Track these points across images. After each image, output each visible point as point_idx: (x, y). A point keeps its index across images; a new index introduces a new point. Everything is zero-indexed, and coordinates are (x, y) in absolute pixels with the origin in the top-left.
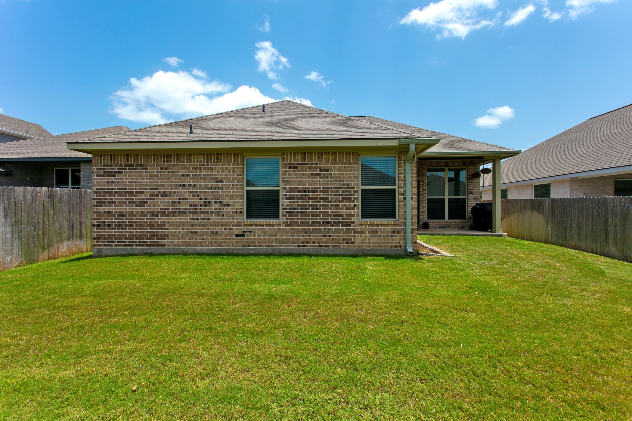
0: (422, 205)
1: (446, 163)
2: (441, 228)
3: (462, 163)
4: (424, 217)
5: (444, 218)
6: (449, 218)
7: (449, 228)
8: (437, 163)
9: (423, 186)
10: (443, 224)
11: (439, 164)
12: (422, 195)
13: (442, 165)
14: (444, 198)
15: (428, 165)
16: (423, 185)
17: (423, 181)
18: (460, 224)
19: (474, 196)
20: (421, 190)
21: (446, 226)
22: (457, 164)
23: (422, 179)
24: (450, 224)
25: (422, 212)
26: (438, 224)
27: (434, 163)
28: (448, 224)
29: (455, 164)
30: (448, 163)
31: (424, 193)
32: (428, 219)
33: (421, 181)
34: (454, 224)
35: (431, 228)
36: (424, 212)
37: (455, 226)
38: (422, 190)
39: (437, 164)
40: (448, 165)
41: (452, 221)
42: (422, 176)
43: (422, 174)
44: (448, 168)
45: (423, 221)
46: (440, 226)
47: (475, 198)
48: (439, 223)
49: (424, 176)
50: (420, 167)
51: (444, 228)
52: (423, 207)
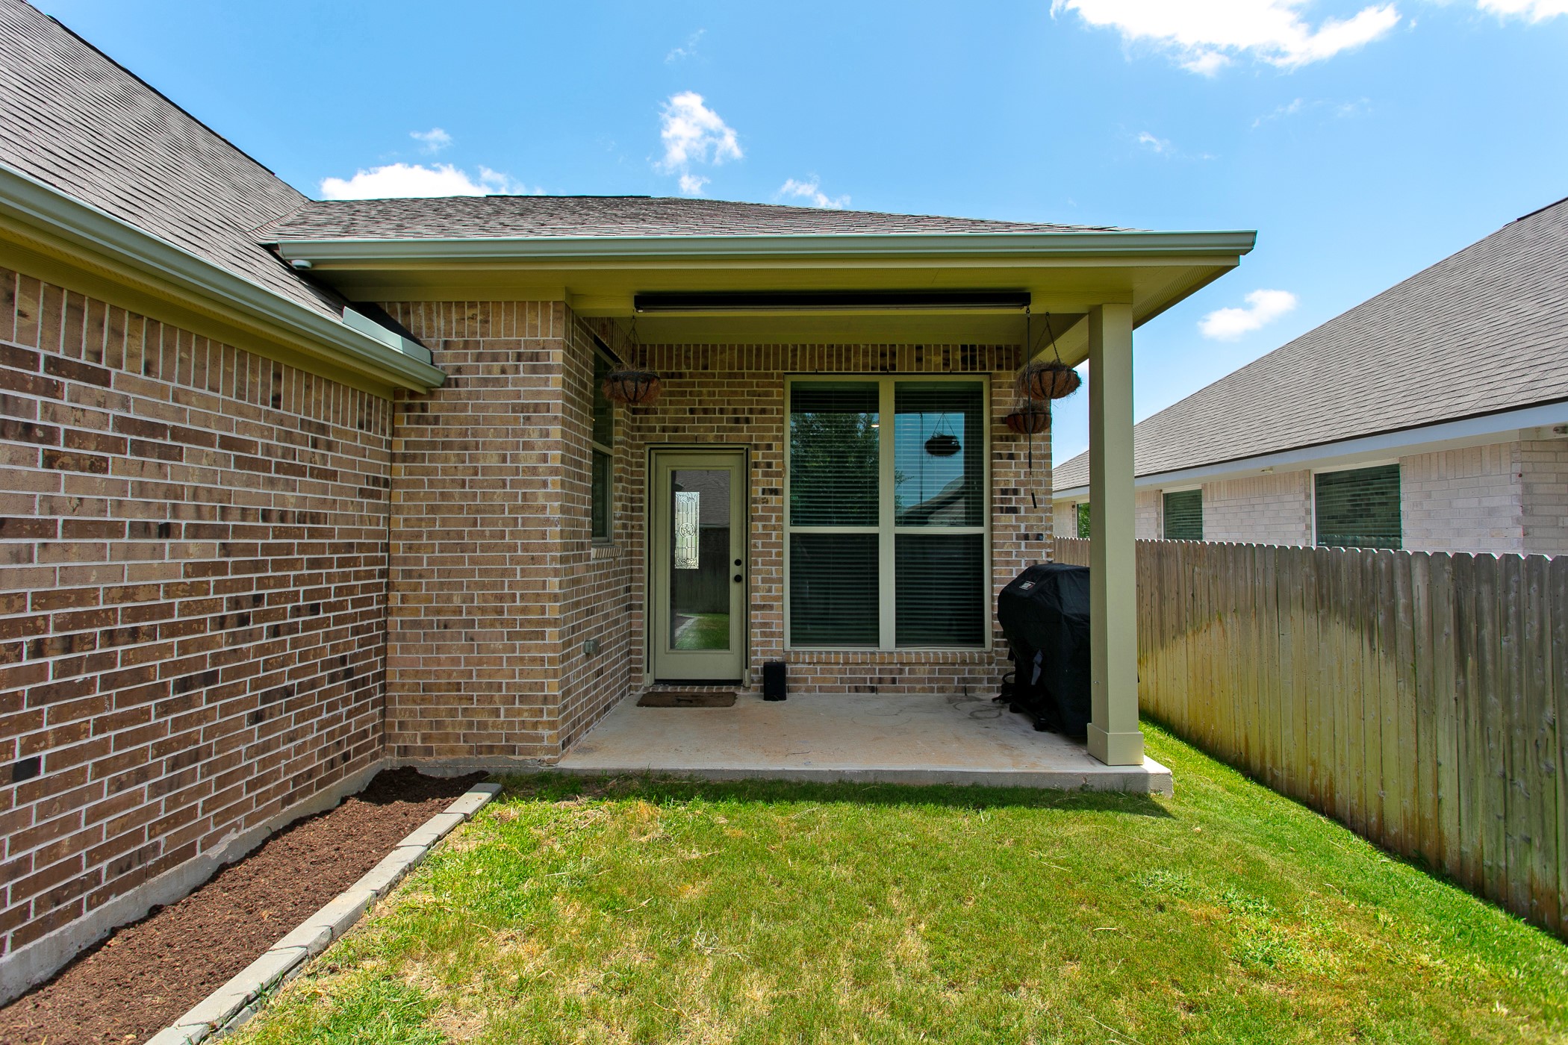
0: (759, 572)
1: (883, 355)
2: (857, 690)
3: (964, 360)
4: (772, 634)
5: (875, 641)
6: (900, 641)
7: (897, 690)
8: (839, 355)
9: (766, 474)
10: (867, 671)
11: (848, 359)
12: (762, 518)
13: (865, 367)
14: (876, 536)
15: (794, 363)
16: (769, 465)
17: (769, 447)
18: (955, 672)
19: (1023, 526)
20: (757, 492)
21: (881, 680)
22: (940, 359)
23: (762, 438)
24: (901, 671)
25: (762, 607)
26: (840, 672)
27: (821, 357)
28: (891, 672)
29: (929, 362)
30: (893, 354)
31: (773, 510)
32: (794, 641)
33: (756, 447)
34: (922, 672)
35: (808, 690)
36: (771, 607)
37: (930, 680)
38: (764, 491)
39: (839, 362)
40: (893, 367)
41: (913, 652)
42: (764, 421)
43: (763, 411)
44: (896, 383)
45: (764, 653)
46: (851, 680)
47: (1026, 537)
48: (846, 663)
49: (773, 420)
50: (754, 376)
51: (873, 690)
52: (764, 581)
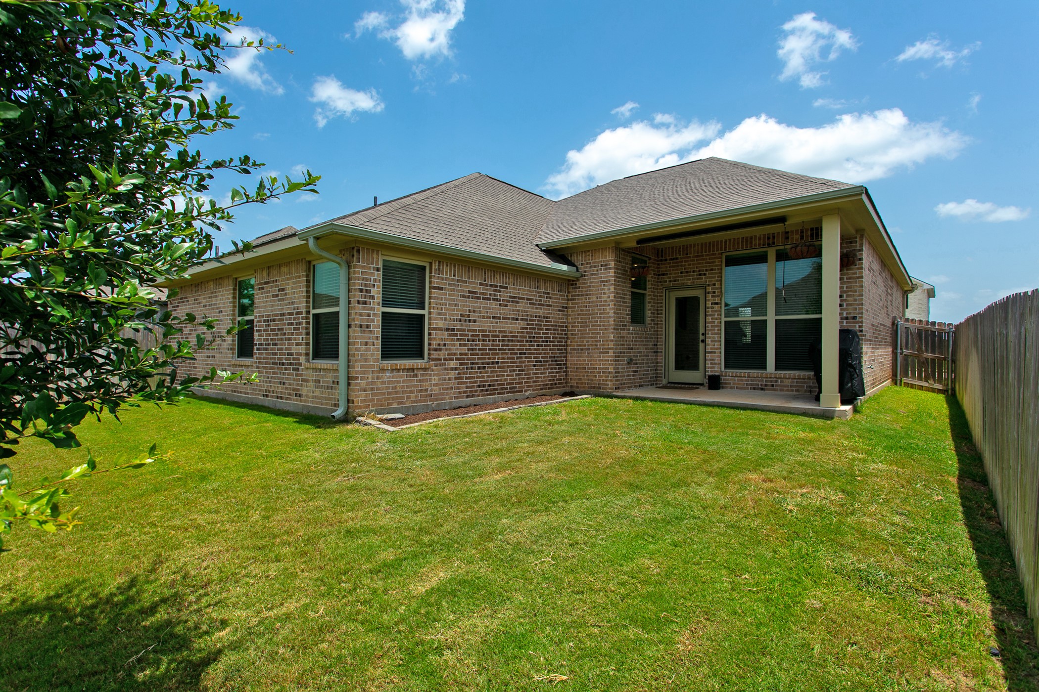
0: (710, 338)
1: (769, 238)
2: (754, 389)
3: (812, 235)
4: (715, 364)
5: (765, 368)
6: (777, 368)
7: (775, 390)
8: (747, 241)
9: (712, 296)
10: (759, 381)
11: (751, 243)
12: (711, 315)
13: (760, 245)
14: (766, 321)
15: (726, 247)
16: (714, 292)
17: (714, 285)
18: (805, 383)
19: (845, 313)
20: (709, 304)
21: (766, 385)
22: (798, 236)
23: (711, 281)
24: (776, 381)
25: (711, 352)
26: (746, 381)
27: (738, 243)
28: (771, 381)
29: (792, 238)
30: (774, 237)
31: (716, 311)
32: (726, 367)
33: (709, 285)
34: (787, 382)
35: (731, 388)
36: (715, 352)
37: (791, 386)
38: (712, 304)
39: (747, 244)
40: (774, 243)
41: (782, 373)
42: (712, 274)
43: (712, 270)
44: (777, 250)
45: (711, 371)
46: (751, 385)
47: (847, 318)
48: (748, 377)
49: (716, 273)
50: (708, 255)
51: (762, 389)
52: (712, 341)
